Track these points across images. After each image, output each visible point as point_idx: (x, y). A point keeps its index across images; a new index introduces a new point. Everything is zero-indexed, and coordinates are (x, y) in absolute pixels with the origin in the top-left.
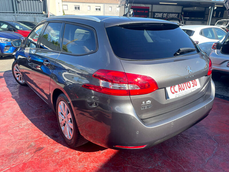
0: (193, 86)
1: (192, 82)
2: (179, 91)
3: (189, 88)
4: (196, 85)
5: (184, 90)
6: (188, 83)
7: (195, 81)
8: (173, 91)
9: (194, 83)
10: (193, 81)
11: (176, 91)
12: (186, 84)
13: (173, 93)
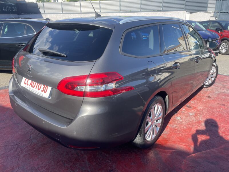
0: (42, 91)
1: (44, 87)
2: (30, 86)
3: (39, 89)
4: (45, 92)
5: (33, 87)
6: (40, 85)
7: (46, 88)
8: (26, 82)
9: (44, 88)
10: (46, 86)
11: (28, 83)
12: (38, 84)
13: (25, 84)
